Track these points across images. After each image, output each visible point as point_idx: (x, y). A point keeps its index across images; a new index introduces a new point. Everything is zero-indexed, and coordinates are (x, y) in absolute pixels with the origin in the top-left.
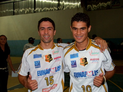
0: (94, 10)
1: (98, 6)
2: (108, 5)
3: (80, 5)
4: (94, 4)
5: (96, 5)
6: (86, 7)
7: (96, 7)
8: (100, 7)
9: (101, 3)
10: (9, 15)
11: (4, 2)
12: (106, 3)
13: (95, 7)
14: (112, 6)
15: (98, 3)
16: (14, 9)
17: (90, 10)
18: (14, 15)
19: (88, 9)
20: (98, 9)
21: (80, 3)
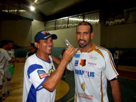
0: (111, 25)
1: (114, 22)
2: (122, 21)
3: (98, 22)
4: (111, 21)
5: (113, 22)
6: (105, 23)
7: (113, 23)
8: (116, 23)
9: (117, 20)
10: (52, 30)
11: (50, 21)
12: (120, 19)
13: (111, 23)
14: (125, 22)
15: (114, 20)
16: (55, 25)
17: (108, 25)
18: (55, 30)
19: (107, 25)
20: (114, 25)
21: (99, 20)
